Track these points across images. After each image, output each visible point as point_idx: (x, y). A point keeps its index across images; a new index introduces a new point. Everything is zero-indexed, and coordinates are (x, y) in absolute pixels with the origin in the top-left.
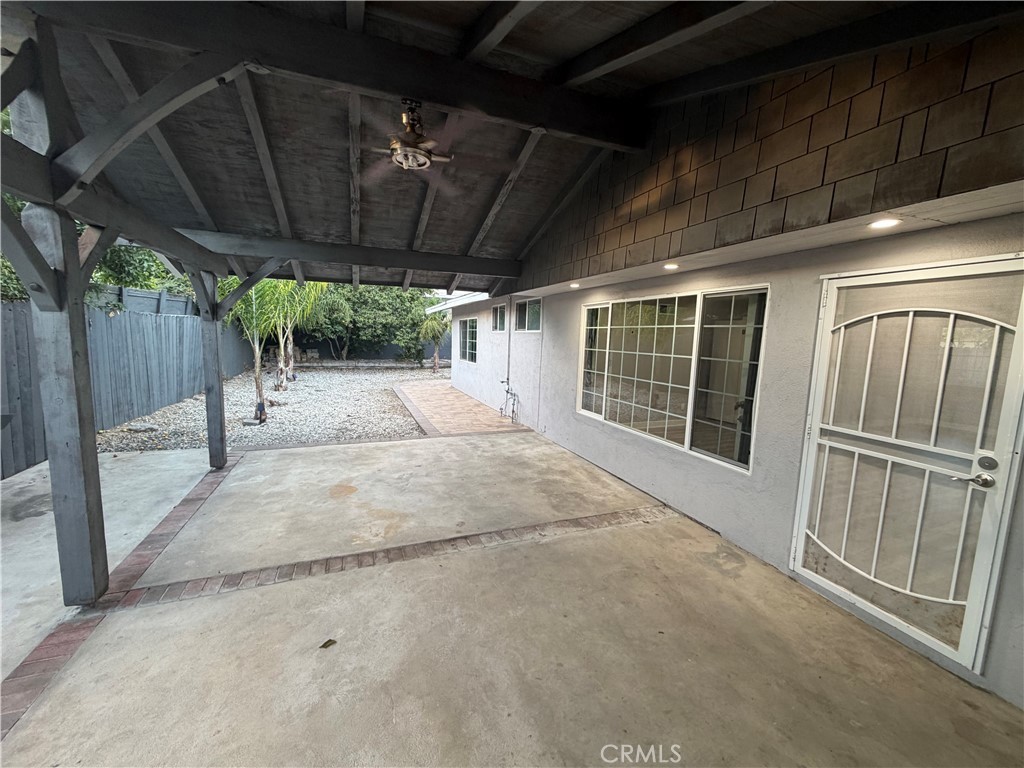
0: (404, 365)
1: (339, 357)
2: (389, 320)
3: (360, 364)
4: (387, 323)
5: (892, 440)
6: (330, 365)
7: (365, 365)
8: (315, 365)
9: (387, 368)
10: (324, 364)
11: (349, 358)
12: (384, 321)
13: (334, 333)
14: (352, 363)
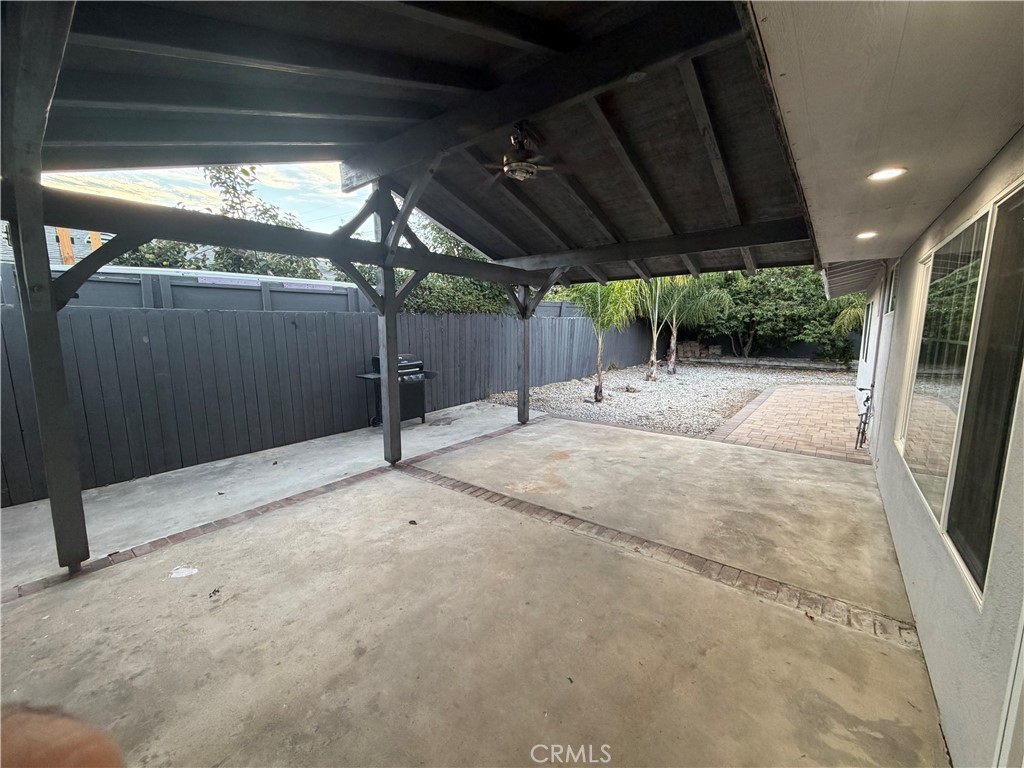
0: (821, 366)
1: (741, 355)
2: (795, 312)
3: (761, 362)
4: (793, 315)
6: (728, 362)
7: (767, 363)
8: (713, 361)
9: (796, 368)
10: (722, 361)
11: (751, 355)
12: (788, 313)
13: (729, 328)
14: (754, 361)
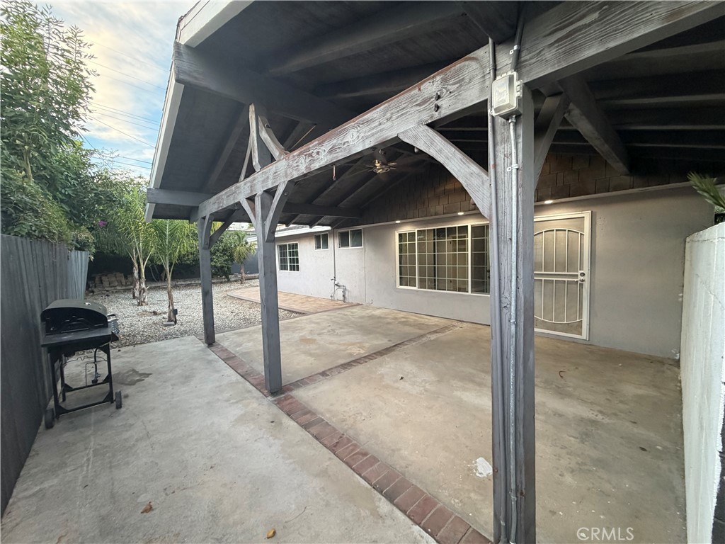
5: (554, 273)
